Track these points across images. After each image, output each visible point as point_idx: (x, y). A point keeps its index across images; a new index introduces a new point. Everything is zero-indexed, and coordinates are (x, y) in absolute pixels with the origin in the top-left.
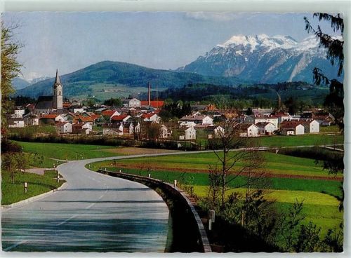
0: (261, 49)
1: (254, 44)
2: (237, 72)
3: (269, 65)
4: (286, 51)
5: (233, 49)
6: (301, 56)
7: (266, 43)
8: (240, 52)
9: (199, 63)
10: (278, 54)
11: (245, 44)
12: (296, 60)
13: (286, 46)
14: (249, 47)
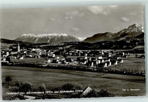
0: (29, 36)
1: (28, 35)
2: (25, 41)
3: (32, 39)
4: (34, 37)
5: (24, 36)
6: (37, 38)
7: (31, 35)
8: (25, 37)
9: (18, 38)
10: (33, 37)
11: (26, 35)
12: (36, 39)
13: (34, 36)
14: (27, 36)
